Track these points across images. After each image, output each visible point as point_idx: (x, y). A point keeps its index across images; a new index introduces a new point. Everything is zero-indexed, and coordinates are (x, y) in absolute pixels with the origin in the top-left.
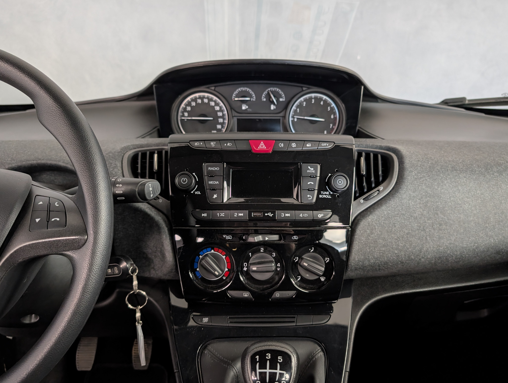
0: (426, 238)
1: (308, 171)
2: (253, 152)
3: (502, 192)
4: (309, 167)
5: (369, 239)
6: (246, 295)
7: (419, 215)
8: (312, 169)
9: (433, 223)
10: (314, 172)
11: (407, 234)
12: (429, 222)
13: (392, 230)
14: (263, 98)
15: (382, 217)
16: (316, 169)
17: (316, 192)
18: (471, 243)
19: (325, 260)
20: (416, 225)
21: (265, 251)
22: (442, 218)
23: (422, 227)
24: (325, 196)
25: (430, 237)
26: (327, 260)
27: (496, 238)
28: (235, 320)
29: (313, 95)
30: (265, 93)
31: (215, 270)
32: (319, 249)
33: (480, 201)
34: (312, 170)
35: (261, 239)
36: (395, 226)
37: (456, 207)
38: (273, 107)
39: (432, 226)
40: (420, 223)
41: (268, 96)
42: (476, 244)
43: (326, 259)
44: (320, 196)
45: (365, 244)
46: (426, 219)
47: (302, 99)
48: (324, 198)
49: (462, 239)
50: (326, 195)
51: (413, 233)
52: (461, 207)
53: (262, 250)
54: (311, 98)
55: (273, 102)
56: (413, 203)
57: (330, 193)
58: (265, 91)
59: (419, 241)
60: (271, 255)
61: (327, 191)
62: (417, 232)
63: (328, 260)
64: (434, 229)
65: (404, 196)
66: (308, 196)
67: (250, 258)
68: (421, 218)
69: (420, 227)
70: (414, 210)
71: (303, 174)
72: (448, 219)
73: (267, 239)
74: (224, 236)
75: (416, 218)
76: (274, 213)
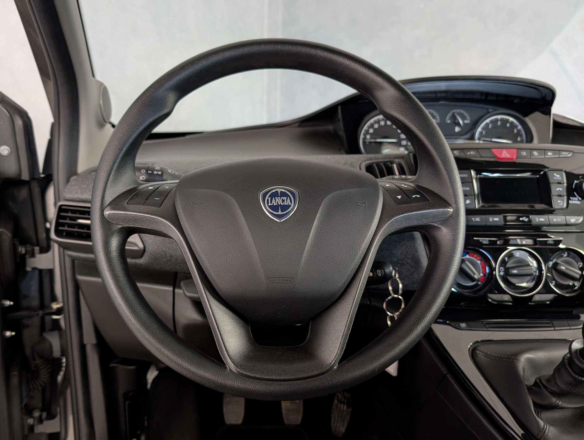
1: (555, 178)
4: (555, 174)
6: (506, 298)
10: (560, 178)
14: (447, 120)
16: (562, 176)
17: (565, 197)
19: (578, 265)
24: (574, 202)
26: (579, 265)
29: (499, 117)
30: (450, 114)
31: (474, 274)
32: (571, 253)
34: (558, 177)
38: (457, 129)
41: (454, 117)
43: (579, 263)
44: (570, 202)
47: (488, 121)
48: (574, 204)
50: (575, 200)
54: (497, 120)
55: (458, 124)
57: (578, 199)
58: (449, 112)
61: (575, 197)
63: (581, 264)
66: (559, 201)
67: (507, 262)
71: (551, 181)
76: (528, 217)
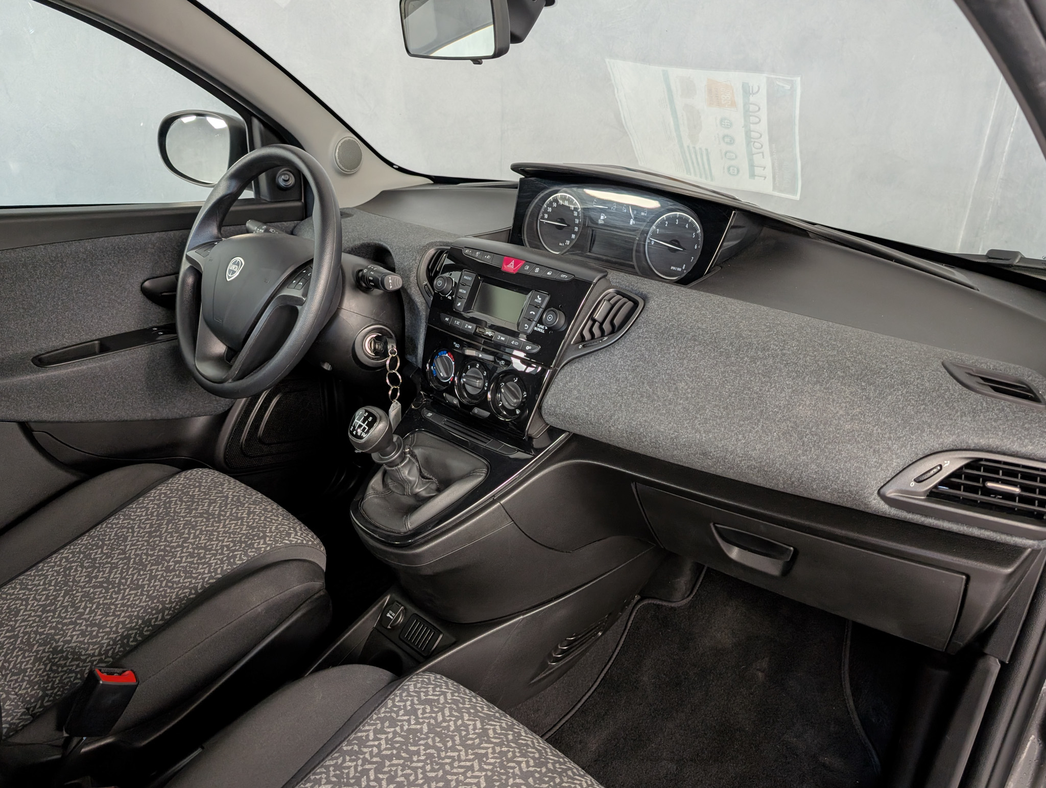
0: (621, 405)
1: (536, 300)
2: (502, 269)
3: (739, 384)
4: (538, 296)
5: (565, 386)
6: (455, 402)
7: (623, 377)
8: (540, 299)
9: (634, 392)
10: (540, 302)
11: (603, 394)
12: (631, 388)
13: (590, 384)
15: (586, 368)
16: (543, 301)
17: (534, 323)
18: (671, 430)
20: (616, 387)
21: (479, 369)
22: (647, 390)
23: (621, 392)
24: (539, 330)
25: (625, 406)
26: (524, 394)
27: (704, 435)
28: (450, 425)
33: (703, 384)
35: (474, 355)
36: (594, 382)
37: (668, 382)
39: (632, 395)
40: (620, 387)
42: (676, 433)
44: (535, 329)
45: (561, 390)
46: (628, 385)
48: (538, 332)
49: (661, 421)
50: (541, 328)
51: (609, 396)
52: (674, 384)
53: (478, 366)
56: (622, 363)
57: (545, 328)
59: (612, 406)
60: (483, 373)
61: (542, 325)
62: (614, 395)
64: (633, 398)
65: (616, 353)
66: (526, 325)
67: (469, 370)
68: (623, 382)
69: (619, 391)
70: (619, 371)
72: (653, 393)
73: (480, 356)
74: (454, 343)
75: (618, 380)
76: (493, 333)
